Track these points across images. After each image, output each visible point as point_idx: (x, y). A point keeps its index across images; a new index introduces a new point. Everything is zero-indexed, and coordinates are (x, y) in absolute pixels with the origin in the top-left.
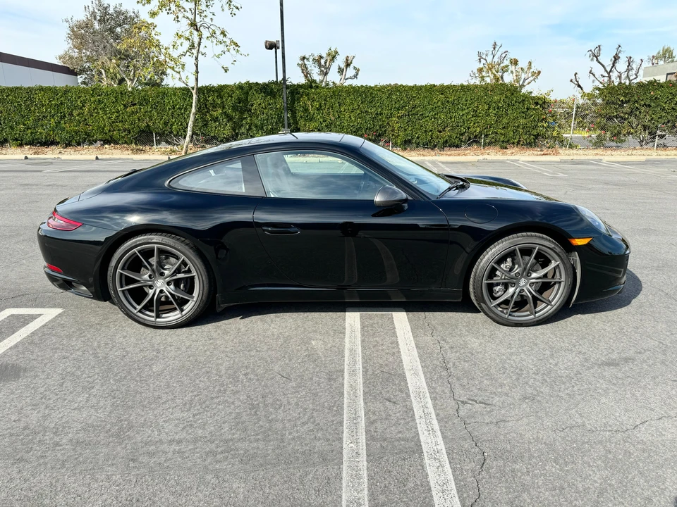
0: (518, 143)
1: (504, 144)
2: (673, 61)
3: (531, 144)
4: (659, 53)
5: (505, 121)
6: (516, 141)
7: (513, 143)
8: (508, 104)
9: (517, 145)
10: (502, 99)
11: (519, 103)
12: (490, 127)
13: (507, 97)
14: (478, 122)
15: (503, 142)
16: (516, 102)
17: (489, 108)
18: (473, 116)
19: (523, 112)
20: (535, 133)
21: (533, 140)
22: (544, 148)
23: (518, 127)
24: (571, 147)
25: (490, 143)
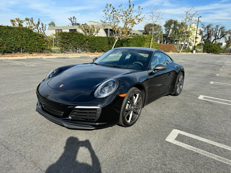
0: (36, 51)
1: (31, 52)
2: (55, 26)
3: (41, 52)
4: (50, 23)
5: (30, 43)
6: (35, 50)
7: (34, 51)
8: (30, 36)
9: (36, 52)
10: (27, 34)
11: (34, 36)
12: (24, 45)
13: (29, 33)
14: (18, 43)
15: (30, 51)
16: (33, 35)
17: (22, 37)
18: (16, 40)
19: (36, 40)
20: (42, 48)
21: (42, 50)
22: (46, 53)
23: (35, 45)
24: (54, 53)
25: (25, 52)
